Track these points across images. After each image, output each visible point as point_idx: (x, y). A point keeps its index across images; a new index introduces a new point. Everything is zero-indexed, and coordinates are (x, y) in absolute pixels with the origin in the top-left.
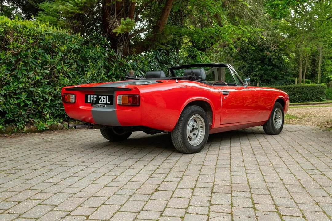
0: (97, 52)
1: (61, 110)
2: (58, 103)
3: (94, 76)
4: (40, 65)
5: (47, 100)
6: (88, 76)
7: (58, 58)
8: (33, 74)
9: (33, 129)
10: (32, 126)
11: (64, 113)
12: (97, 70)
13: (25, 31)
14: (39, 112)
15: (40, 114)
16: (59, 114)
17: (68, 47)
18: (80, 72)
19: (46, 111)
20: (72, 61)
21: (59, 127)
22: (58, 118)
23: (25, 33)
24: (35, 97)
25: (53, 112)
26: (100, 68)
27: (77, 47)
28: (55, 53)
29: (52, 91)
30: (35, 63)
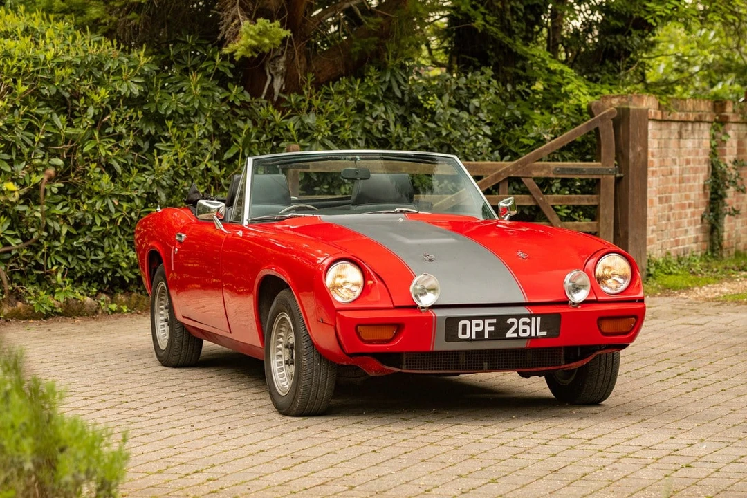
0: (191, 97)
1: (92, 261)
2: (85, 244)
3: (184, 164)
4: (42, 145)
5: (56, 236)
6: (165, 166)
7: (86, 124)
8: (23, 169)
9: (22, 310)
10: (20, 304)
11: (100, 270)
12: (191, 148)
13: (8, 66)
14: (38, 266)
15: (40, 272)
16: (87, 273)
17: (111, 93)
18: (144, 155)
19: (54, 263)
20: (122, 129)
21: (88, 308)
22: (85, 285)
23: (8, 70)
24: (27, 228)
25: (72, 266)
26: (201, 141)
27: (136, 90)
28: (79, 112)
29: (69, 211)
30: (29, 142)
